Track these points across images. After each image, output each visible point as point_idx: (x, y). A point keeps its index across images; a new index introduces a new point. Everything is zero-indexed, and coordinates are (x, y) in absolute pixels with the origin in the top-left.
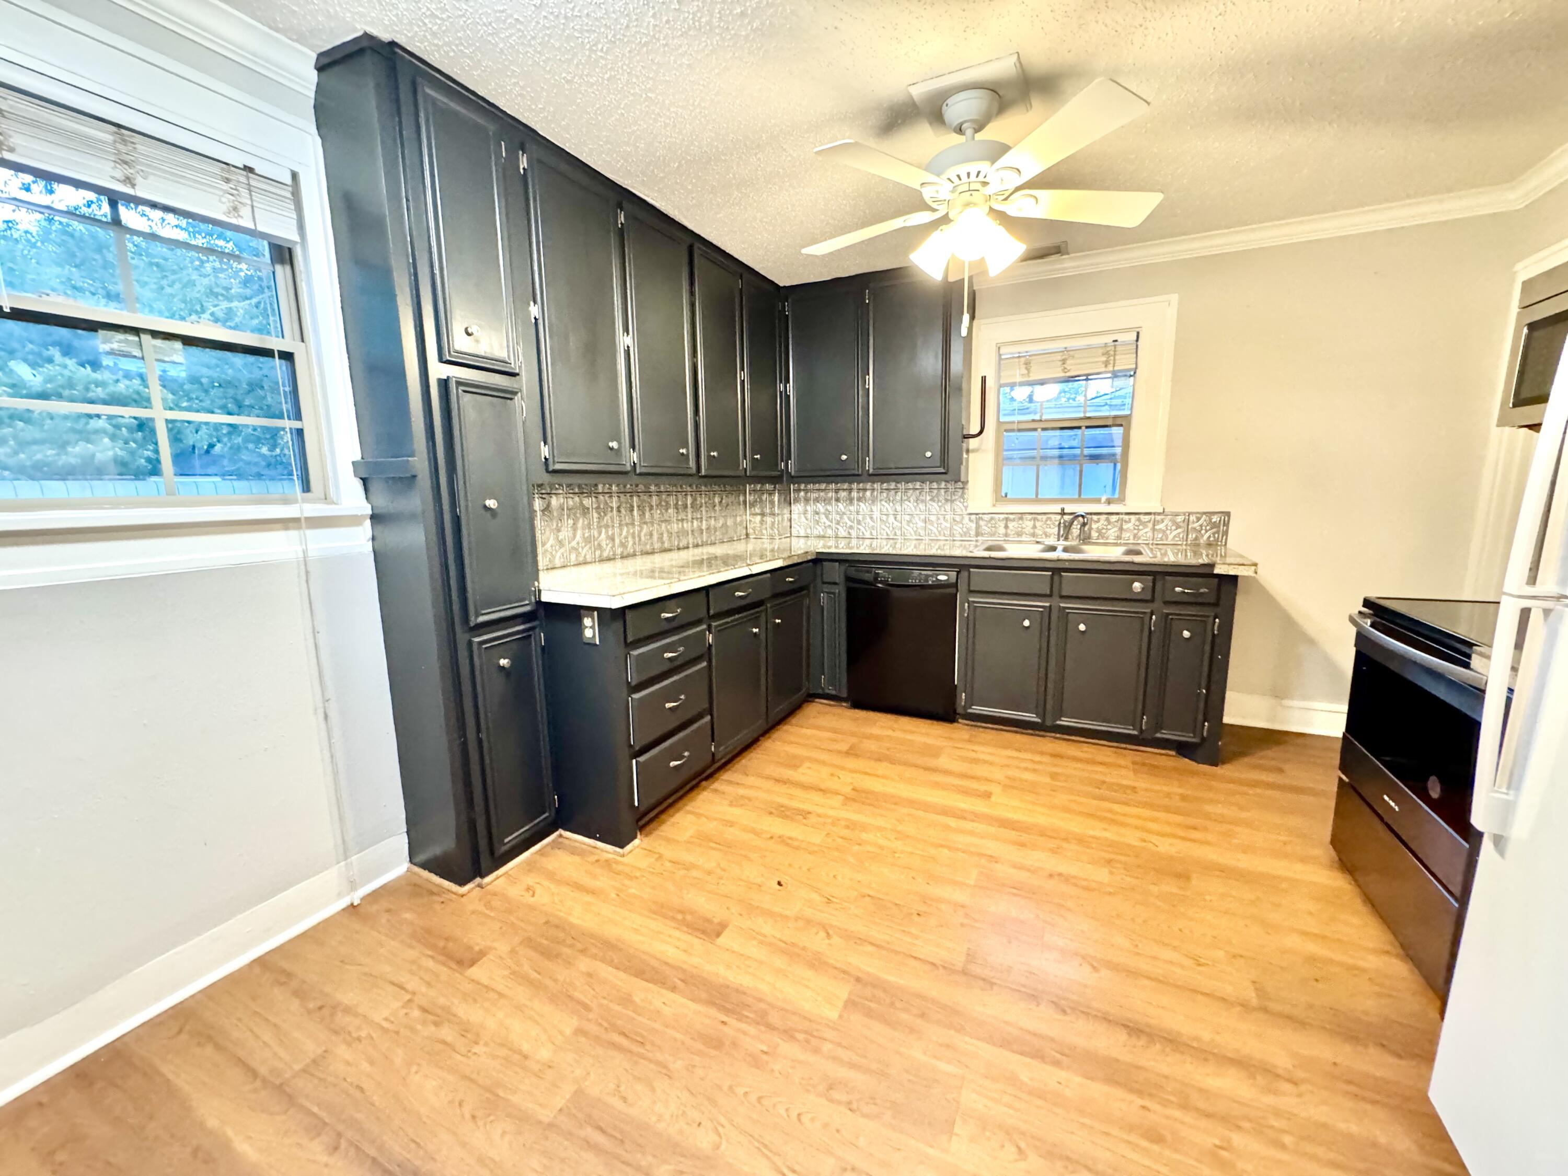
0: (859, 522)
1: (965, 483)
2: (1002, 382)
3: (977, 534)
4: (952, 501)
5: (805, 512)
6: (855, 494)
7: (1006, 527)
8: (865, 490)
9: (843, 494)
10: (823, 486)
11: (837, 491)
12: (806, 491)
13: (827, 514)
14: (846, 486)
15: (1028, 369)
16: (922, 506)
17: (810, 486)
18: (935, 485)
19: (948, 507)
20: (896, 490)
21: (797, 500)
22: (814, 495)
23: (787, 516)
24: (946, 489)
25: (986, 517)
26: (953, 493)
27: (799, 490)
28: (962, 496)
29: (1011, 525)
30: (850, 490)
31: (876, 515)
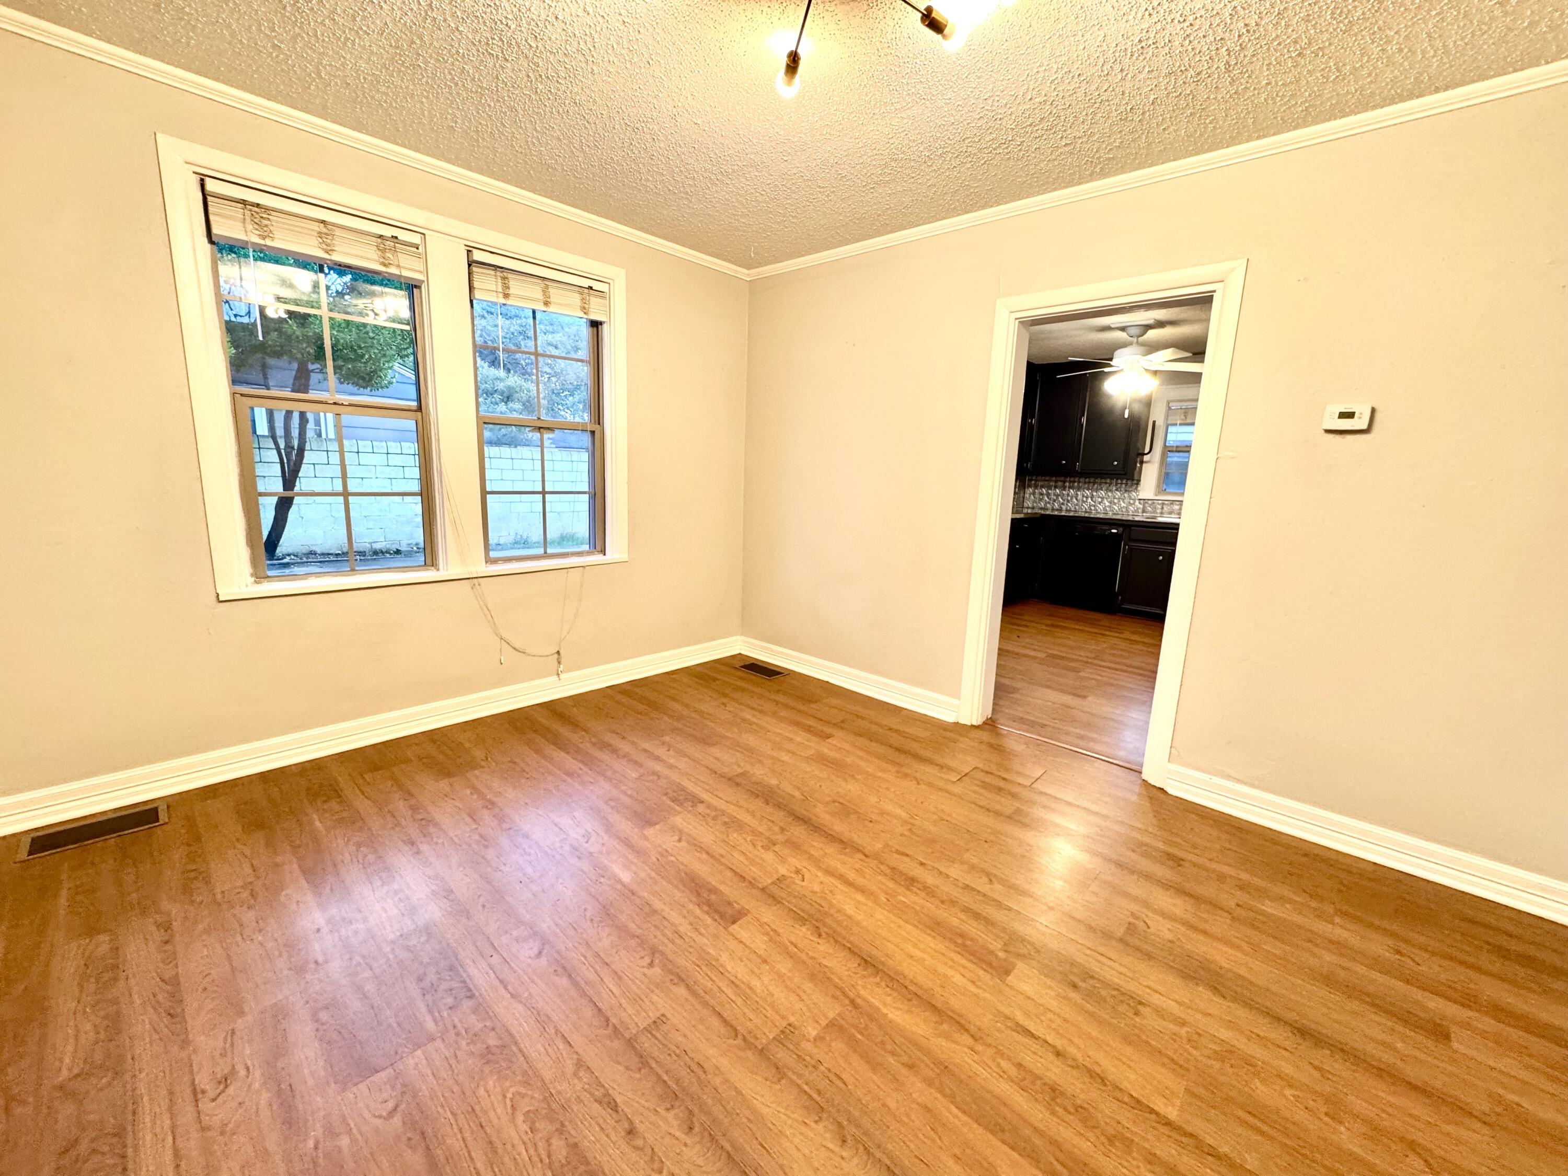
0: (1068, 501)
1: (1139, 481)
2: (1169, 422)
3: (1144, 511)
4: (1130, 491)
5: (1034, 493)
6: (1067, 484)
7: (1162, 508)
8: (1074, 482)
9: (1060, 484)
10: (1048, 478)
11: (1056, 482)
12: (1036, 481)
13: (1048, 495)
14: (1062, 479)
15: (1185, 416)
16: (1110, 494)
17: (1039, 478)
18: (1119, 481)
19: (1126, 495)
20: (1094, 483)
21: (1029, 486)
22: (1040, 483)
23: (1022, 495)
24: (1126, 484)
25: (1150, 502)
26: (1131, 486)
27: (1031, 480)
28: (1136, 488)
29: (1165, 507)
30: (1064, 482)
31: (1080, 497)
